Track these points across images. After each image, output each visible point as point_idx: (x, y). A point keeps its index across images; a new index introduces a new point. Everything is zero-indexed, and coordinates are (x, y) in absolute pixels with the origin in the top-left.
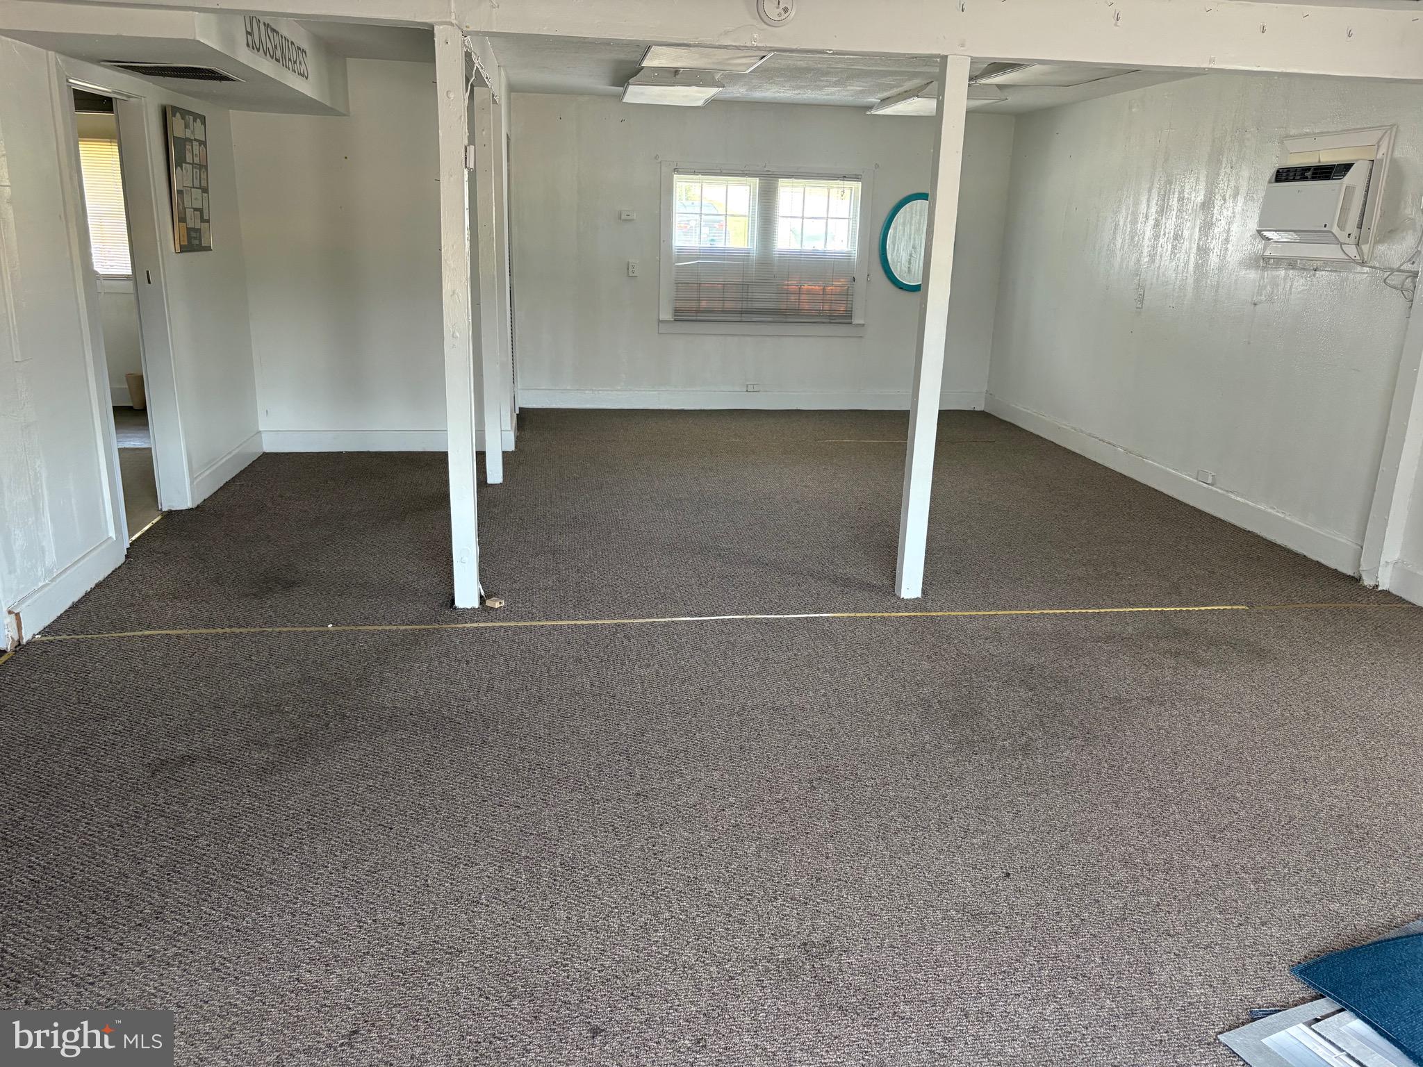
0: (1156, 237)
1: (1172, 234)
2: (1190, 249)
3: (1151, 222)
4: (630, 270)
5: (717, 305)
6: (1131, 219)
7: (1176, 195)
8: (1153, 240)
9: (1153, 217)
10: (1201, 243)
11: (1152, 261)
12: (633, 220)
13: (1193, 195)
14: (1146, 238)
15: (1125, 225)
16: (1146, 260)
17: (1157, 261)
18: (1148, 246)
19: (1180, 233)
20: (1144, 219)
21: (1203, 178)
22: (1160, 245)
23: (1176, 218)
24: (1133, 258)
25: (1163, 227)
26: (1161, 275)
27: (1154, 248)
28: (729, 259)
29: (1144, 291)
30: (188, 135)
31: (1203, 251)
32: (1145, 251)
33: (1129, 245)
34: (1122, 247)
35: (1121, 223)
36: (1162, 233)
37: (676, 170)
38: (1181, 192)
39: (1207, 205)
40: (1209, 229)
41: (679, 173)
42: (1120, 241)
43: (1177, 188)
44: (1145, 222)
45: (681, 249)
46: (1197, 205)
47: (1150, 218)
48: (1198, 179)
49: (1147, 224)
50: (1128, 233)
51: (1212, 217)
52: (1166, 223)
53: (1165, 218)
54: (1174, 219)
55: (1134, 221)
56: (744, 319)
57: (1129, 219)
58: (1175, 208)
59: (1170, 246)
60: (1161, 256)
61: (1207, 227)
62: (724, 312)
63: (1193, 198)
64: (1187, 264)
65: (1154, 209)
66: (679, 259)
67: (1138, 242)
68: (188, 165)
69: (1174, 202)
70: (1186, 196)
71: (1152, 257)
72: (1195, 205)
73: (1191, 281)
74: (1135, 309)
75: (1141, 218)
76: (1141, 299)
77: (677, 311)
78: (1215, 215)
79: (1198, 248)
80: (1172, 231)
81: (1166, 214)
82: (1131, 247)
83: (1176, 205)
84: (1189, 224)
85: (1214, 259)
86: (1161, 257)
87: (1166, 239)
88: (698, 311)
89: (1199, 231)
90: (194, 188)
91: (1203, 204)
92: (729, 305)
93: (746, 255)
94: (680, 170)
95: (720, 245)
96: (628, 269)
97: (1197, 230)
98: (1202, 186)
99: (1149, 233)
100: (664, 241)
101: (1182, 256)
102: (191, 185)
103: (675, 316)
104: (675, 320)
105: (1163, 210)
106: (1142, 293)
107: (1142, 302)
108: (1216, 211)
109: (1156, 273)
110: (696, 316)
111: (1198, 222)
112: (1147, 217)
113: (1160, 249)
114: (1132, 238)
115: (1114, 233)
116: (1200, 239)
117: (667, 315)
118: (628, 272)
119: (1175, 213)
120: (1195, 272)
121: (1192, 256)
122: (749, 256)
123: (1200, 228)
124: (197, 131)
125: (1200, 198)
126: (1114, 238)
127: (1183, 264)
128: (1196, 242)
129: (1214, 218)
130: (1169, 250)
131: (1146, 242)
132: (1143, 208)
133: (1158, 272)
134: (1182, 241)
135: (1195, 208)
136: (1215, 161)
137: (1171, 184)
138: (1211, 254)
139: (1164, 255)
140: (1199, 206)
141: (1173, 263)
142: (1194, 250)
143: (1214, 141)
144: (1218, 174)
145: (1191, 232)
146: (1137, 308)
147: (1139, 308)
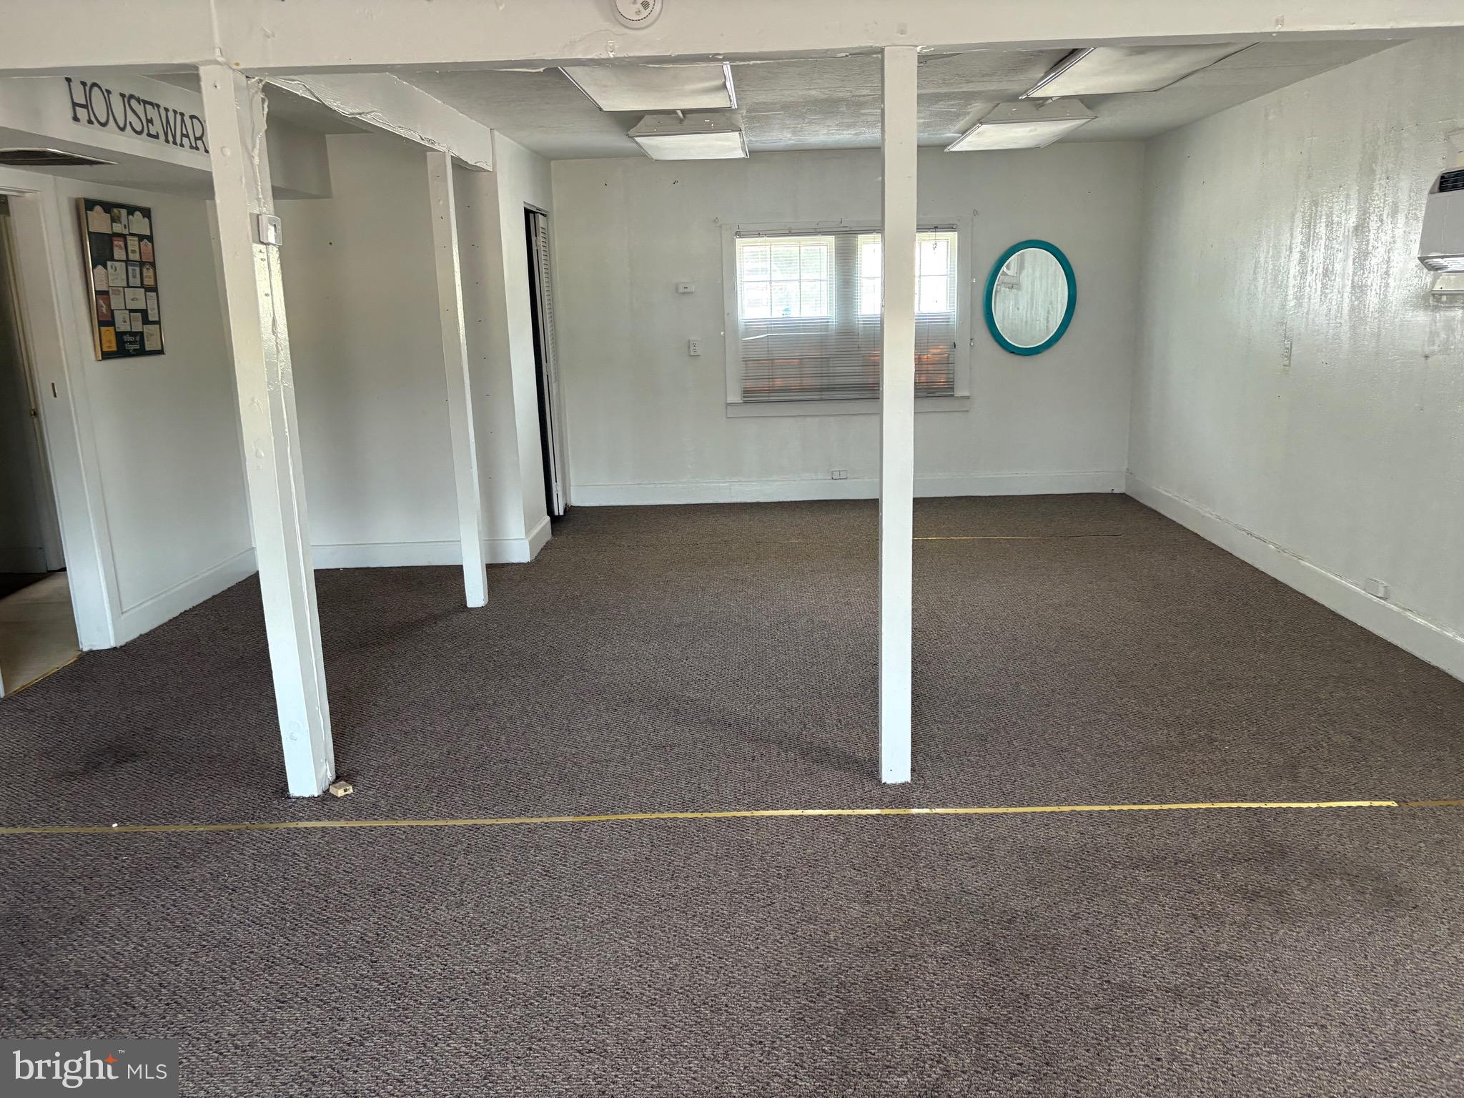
0: (1303, 274)
1: (1321, 270)
2: (1344, 286)
3: (1296, 256)
4: (692, 348)
5: (794, 383)
6: (1273, 253)
7: (1324, 220)
8: (1299, 279)
9: (1298, 249)
10: (1356, 278)
11: (1299, 305)
12: (692, 292)
13: (1343, 218)
14: (1291, 276)
15: (1266, 262)
16: (1292, 304)
17: (1305, 305)
18: (1294, 286)
19: (1330, 268)
20: (1288, 253)
21: (1354, 195)
22: (1307, 284)
23: (1325, 249)
24: (1277, 302)
25: (1310, 262)
26: (1310, 322)
27: (1301, 288)
28: (804, 330)
29: (1291, 344)
30: (118, 228)
31: (1359, 289)
32: (1291, 292)
33: (1272, 287)
34: (1264, 290)
35: (1262, 260)
36: (1309, 268)
37: (738, 234)
38: (1330, 215)
39: (1360, 229)
40: (1365, 260)
41: (741, 236)
42: (1261, 281)
43: (1325, 210)
44: (1289, 256)
45: (748, 323)
46: (1349, 231)
47: (1294, 250)
48: (1348, 195)
49: (1292, 259)
50: (1270, 271)
51: (1367, 245)
52: (1313, 256)
53: (1312, 248)
54: (1323, 250)
55: (1277, 256)
56: (824, 397)
57: (1271, 253)
58: (1324, 237)
59: (1319, 285)
60: (1310, 298)
61: (1363, 256)
62: (803, 390)
63: (1343, 222)
64: (1340, 306)
65: (1298, 238)
66: (747, 333)
67: (1282, 282)
68: (117, 264)
69: (1322, 229)
70: (1336, 219)
71: (1299, 299)
72: (1346, 230)
73: (1346, 328)
74: (1282, 367)
75: (1285, 253)
76: (1288, 354)
77: (746, 391)
78: (1371, 241)
79: (1353, 287)
80: (1321, 266)
81: (1313, 244)
82: (1274, 289)
83: (1324, 232)
84: (1340, 255)
85: (1372, 300)
86: (1309, 300)
87: (1314, 275)
88: (771, 391)
89: (1354, 264)
90: (129, 286)
91: (1356, 228)
92: (808, 382)
93: (825, 325)
94: (742, 233)
95: (794, 314)
96: (689, 347)
97: (1350, 262)
98: (1354, 206)
99: (1294, 269)
100: (728, 314)
101: (1334, 296)
102: (125, 284)
103: (744, 397)
104: (746, 402)
105: (1308, 240)
106: (1289, 346)
107: (1289, 357)
108: (1372, 237)
109: (1304, 320)
110: (769, 397)
111: (1352, 251)
112: (1291, 250)
113: (1308, 289)
114: (1275, 279)
115: (1255, 273)
116: (1354, 274)
117: (734, 397)
118: (690, 351)
119: (1322, 242)
120: (1350, 317)
121: (1346, 295)
122: (828, 325)
123: (1354, 259)
124: (138, 224)
125: (1352, 221)
126: (1255, 279)
127: (1336, 307)
128: (1351, 278)
129: (1371, 244)
130: (1319, 290)
131: (1292, 282)
132: (1285, 240)
133: (1307, 319)
134: (1333, 278)
135: (1346, 234)
136: (1367, 171)
137: (1316, 204)
138: (1369, 293)
139: (1312, 297)
140: (1351, 231)
141: (1325, 306)
142: (1348, 289)
143: (1364, 146)
144: (1372, 188)
145: (1344, 266)
146: (1285, 366)
147: (1287, 366)
